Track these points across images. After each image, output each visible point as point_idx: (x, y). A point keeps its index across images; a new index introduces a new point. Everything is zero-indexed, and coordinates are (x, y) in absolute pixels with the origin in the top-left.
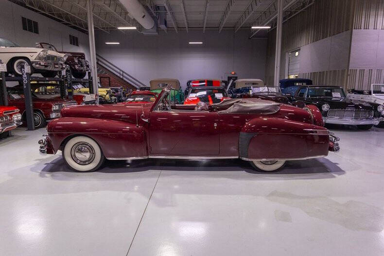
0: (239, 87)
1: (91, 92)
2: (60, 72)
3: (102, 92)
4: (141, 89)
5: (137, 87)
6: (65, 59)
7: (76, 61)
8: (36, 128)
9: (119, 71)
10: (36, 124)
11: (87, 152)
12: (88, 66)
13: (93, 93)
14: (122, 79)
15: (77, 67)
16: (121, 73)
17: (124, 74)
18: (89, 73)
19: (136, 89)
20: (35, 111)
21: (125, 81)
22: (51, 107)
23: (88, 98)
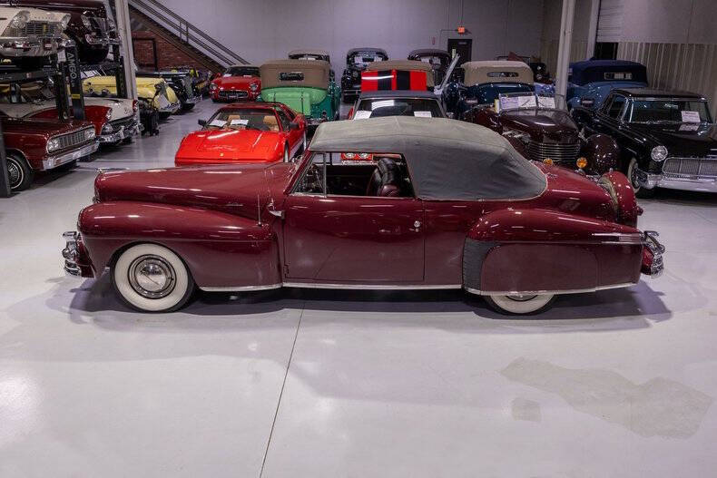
0: (472, 81)
1: (122, 94)
2: (54, 57)
3: (145, 87)
4: (235, 71)
5: (227, 66)
6: (64, 25)
7: (87, 24)
8: (14, 193)
9: (177, 22)
10: (14, 181)
11: (159, 273)
12: (113, 35)
13: (125, 97)
14: (186, 44)
15: (88, 39)
16: (184, 27)
17: (190, 31)
18: (116, 48)
19: (222, 70)
20: (9, 153)
21: (193, 49)
22: (44, 144)
23: (119, 110)
